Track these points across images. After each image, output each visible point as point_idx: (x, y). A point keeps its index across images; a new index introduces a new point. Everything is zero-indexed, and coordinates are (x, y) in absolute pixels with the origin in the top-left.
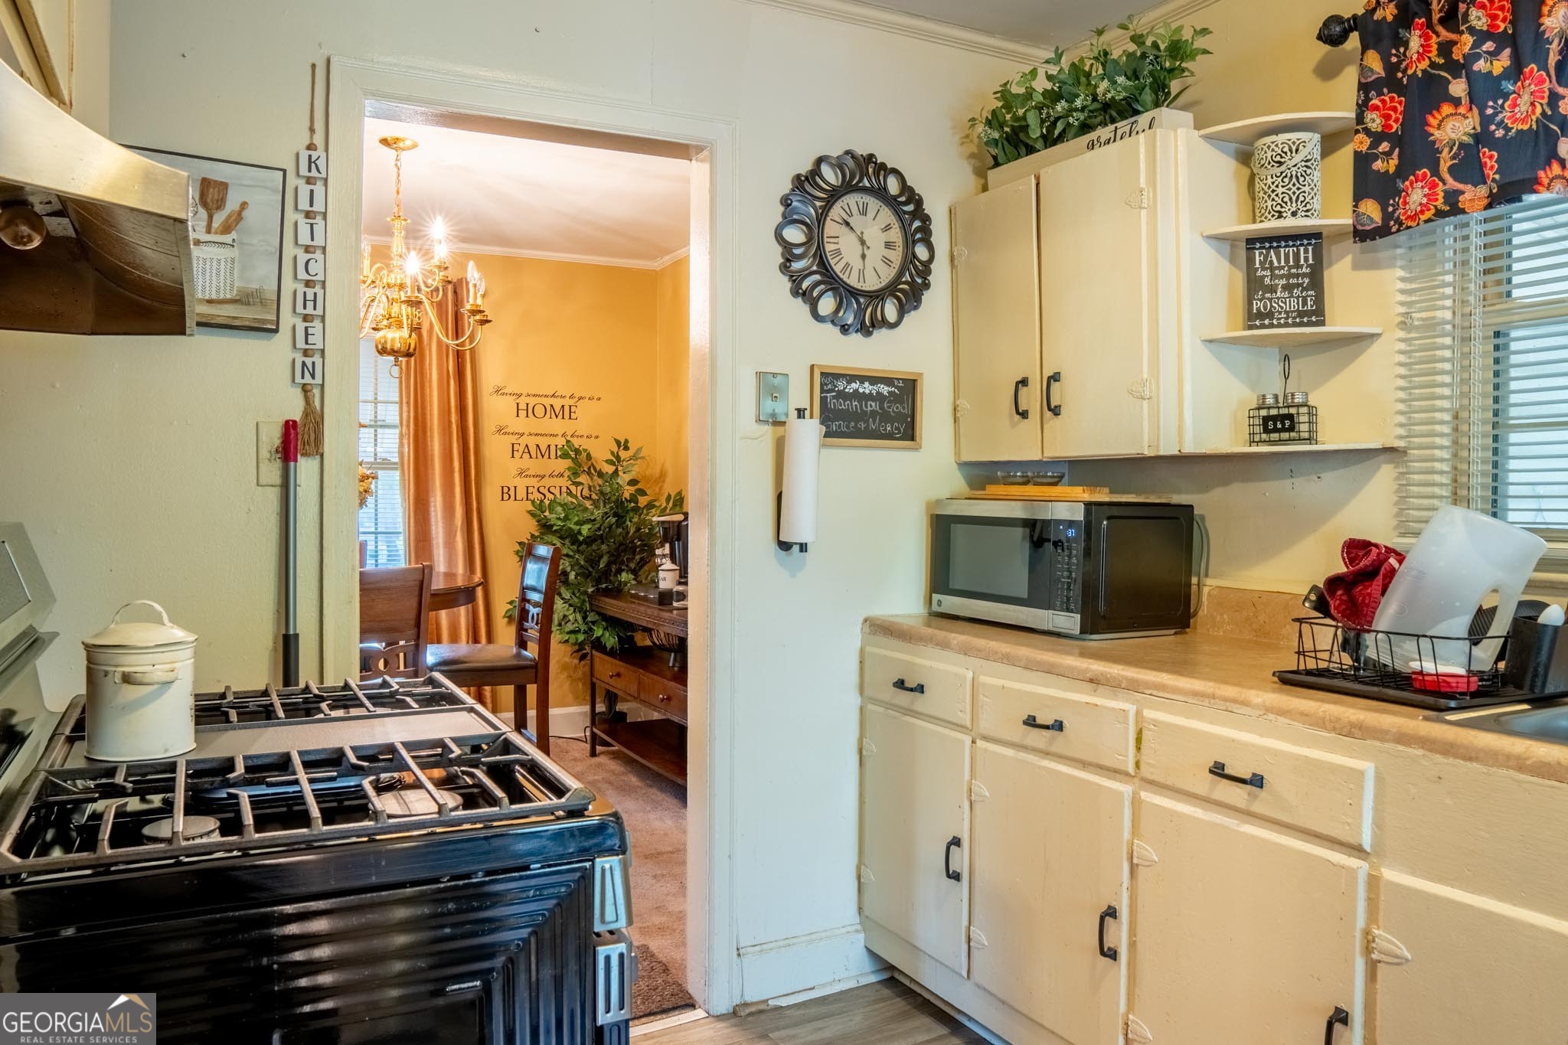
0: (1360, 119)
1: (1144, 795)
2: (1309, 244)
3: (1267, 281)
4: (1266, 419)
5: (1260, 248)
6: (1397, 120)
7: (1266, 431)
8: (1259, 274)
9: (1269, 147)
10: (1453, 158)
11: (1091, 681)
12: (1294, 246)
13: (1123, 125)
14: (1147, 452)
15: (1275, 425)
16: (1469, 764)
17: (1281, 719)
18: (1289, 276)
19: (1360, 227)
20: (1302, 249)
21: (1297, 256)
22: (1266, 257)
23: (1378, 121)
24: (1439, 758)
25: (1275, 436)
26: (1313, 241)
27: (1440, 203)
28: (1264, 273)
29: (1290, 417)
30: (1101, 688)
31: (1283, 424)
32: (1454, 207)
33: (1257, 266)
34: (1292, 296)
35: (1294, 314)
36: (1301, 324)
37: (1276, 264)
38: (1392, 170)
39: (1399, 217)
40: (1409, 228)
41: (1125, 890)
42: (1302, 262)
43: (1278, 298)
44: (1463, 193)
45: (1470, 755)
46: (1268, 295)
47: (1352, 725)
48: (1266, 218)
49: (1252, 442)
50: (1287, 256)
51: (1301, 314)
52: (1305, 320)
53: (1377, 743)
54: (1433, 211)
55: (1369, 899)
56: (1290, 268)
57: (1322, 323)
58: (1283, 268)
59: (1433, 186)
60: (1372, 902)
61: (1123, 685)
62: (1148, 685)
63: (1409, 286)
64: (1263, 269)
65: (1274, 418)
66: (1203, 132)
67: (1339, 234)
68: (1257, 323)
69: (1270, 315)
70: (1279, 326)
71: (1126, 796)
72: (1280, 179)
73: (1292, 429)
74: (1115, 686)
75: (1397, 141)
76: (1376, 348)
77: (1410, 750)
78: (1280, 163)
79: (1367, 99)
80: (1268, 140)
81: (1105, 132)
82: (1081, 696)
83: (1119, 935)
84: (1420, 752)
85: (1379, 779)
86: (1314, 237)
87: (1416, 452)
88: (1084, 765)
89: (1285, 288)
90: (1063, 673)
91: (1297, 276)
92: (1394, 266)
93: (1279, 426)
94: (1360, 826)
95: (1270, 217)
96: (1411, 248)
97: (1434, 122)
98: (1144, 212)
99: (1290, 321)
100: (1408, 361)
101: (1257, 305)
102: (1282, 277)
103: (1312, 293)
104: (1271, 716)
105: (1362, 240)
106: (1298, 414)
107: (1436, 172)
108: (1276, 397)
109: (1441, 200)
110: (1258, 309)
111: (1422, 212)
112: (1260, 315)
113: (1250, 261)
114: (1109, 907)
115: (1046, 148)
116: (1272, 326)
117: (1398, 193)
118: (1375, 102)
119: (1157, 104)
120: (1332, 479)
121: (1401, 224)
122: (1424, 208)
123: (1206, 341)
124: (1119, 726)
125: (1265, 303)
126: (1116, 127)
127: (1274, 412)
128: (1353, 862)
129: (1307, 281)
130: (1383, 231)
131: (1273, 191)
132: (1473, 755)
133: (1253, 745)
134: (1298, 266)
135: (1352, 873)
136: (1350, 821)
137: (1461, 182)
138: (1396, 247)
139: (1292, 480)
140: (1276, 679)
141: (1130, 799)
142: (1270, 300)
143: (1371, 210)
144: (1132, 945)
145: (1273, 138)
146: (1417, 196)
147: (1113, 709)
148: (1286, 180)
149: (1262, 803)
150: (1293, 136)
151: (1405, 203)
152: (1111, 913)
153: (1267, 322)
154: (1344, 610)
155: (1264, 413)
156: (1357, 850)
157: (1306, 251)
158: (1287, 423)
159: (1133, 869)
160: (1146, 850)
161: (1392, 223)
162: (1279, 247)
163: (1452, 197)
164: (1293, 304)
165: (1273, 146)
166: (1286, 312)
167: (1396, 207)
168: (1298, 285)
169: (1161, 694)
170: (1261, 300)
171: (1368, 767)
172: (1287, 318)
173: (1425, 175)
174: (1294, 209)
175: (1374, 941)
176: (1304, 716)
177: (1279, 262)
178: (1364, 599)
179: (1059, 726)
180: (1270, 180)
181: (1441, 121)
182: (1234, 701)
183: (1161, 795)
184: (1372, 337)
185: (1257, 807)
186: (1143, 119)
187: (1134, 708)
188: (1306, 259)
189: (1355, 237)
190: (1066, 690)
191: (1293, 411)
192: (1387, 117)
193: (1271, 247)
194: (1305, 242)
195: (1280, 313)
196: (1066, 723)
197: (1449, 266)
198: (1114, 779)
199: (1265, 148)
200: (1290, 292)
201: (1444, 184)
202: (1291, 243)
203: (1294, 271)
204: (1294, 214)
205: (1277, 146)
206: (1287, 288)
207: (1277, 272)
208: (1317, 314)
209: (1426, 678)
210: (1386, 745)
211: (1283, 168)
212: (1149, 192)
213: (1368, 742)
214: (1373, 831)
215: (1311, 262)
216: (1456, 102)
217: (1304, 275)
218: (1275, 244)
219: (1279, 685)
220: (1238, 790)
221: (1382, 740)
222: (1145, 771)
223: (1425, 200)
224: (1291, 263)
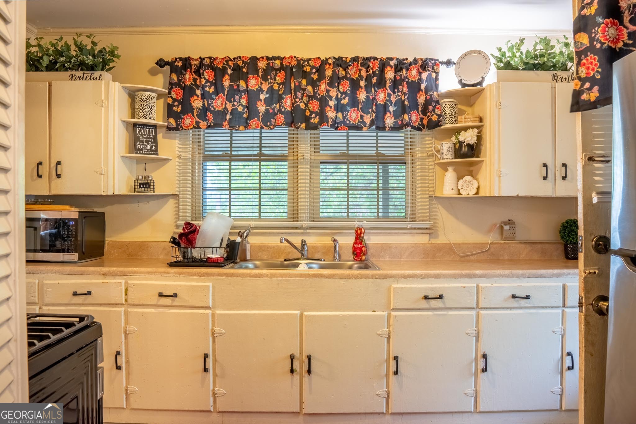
0: (169, 93)
1: (129, 309)
2: (153, 129)
3: (141, 138)
4: (140, 184)
5: (138, 127)
6: (180, 96)
7: (140, 187)
8: (138, 136)
9: (143, 95)
10: (197, 112)
11: (103, 275)
12: (148, 128)
13: (88, 73)
14: (103, 194)
15: (143, 186)
16: (237, 278)
17: (181, 276)
18: (147, 138)
19: (169, 126)
20: (151, 130)
21: (149, 132)
22: (140, 130)
23: (175, 95)
24: (230, 278)
25: (143, 189)
26: (154, 128)
27: (194, 124)
28: (140, 136)
29: (148, 183)
30: (108, 277)
31: (146, 186)
32: (198, 126)
33: (138, 133)
34: (148, 145)
35: (149, 151)
36: (151, 154)
37: (143, 133)
38: (179, 111)
39: (181, 126)
40: (185, 130)
41: (123, 344)
42: (151, 134)
43: (144, 145)
44: (200, 123)
45: (237, 276)
46: (141, 143)
47: (204, 273)
48: (141, 118)
49: (135, 191)
50: (146, 131)
51: (151, 151)
52: (153, 153)
53: (212, 277)
54: (193, 126)
55: (212, 321)
56: (148, 135)
57: (157, 154)
58: (145, 135)
59: (193, 119)
60: (213, 321)
61: (118, 274)
62: (129, 272)
63: (181, 146)
64: (140, 134)
65: (143, 184)
66: (122, 85)
67: (162, 126)
68: (138, 152)
69: (142, 150)
70: (145, 154)
71: (122, 311)
72: (146, 106)
73: (149, 187)
74: (114, 275)
75: (180, 103)
76: (170, 163)
77: (222, 277)
78: (147, 102)
79: (172, 88)
80: (143, 93)
81: (79, 73)
82: (100, 280)
83: (122, 361)
84: (224, 277)
85: (213, 287)
86: (154, 126)
87: (182, 196)
88: (101, 305)
89: (146, 142)
90: (89, 274)
91: (150, 138)
92: (176, 139)
93: (145, 186)
94: (209, 301)
95: (142, 118)
96: (180, 135)
97: (193, 101)
98: (103, 108)
99: (148, 152)
100: (179, 168)
101: (138, 146)
102: (145, 138)
103: (154, 144)
104: (178, 275)
105: (170, 130)
106: (151, 183)
107: (193, 115)
108: (142, 177)
109: (195, 124)
110: (138, 147)
111: (190, 126)
112: (139, 150)
113: (135, 131)
114: (117, 352)
115: (46, 71)
116: (142, 154)
117: (182, 119)
118: (174, 89)
119: (102, 70)
120: (152, 204)
121: (183, 128)
122: (190, 125)
123: (122, 156)
124: (118, 288)
125: (140, 146)
126: (84, 73)
127: (142, 182)
128: (207, 312)
129: (153, 140)
130: (176, 129)
131: (144, 110)
132: (238, 275)
133: (173, 285)
134: (150, 135)
135: (208, 314)
136: (206, 300)
137: (200, 119)
138: (177, 134)
139: (139, 204)
140: (168, 265)
141: (124, 312)
142: (142, 145)
143: (172, 121)
144: (127, 362)
145: (144, 92)
146: (188, 121)
147: (115, 283)
148: (148, 107)
149: (177, 302)
150: (151, 93)
151: (184, 122)
152: (118, 353)
153: (141, 152)
154: (186, 243)
155: (139, 182)
156: (208, 308)
157: (152, 131)
158: (147, 185)
159: (126, 335)
160: (132, 328)
161: (179, 127)
162: (144, 128)
163: (197, 123)
164: (149, 147)
165: (144, 95)
166: (147, 150)
167: (181, 123)
168: (150, 141)
169: (135, 275)
170: (139, 145)
171: (210, 284)
172: (147, 152)
173: (190, 115)
174: (150, 117)
175: (215, 331)
176: (189, 274)
177: (144, 133)
178: (193, 239)
179: (89, 293)
180: (143, 106)
181: (194, 101)
182: (164, 273)
183: (136, 308)
184: (168, 160)
185: (175, 303)
186: (97, 74)
187: (124, 281)
188: (152, 133)
189: (167, 129)
190: (91, 280)
191: (149, 181)
192: (177, 95)
193: (141, 128)
194: (152, 128)
195: (145, 150)
196: (93, 291)
197: (191, 142)
198: (115, 307)
199: (141, 95)
200: (148, 143)
201: (195, 119)
202: (147, 127)
203: (149, 136)
204: (150, 118)
205: (146, 95)
206: (147, 142)
207: (144, 136)
208: (155, 151)
209: (214, 259)
210: (215, 277)
211: (148, 103)
212: (105, 101)
213: (209, 277)
214: (212, 301)
215: (153, 134)
216: (198, 96)
217: (152, 138)
218: (143, 127)
219: (169, 267)
220: (168, 300)
221: (213, 276)
222: (130, 301)
223: (190, 123)
224: (148, 134)
